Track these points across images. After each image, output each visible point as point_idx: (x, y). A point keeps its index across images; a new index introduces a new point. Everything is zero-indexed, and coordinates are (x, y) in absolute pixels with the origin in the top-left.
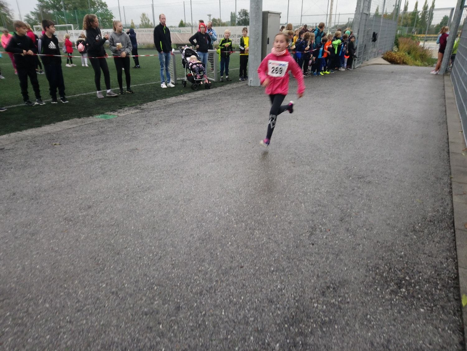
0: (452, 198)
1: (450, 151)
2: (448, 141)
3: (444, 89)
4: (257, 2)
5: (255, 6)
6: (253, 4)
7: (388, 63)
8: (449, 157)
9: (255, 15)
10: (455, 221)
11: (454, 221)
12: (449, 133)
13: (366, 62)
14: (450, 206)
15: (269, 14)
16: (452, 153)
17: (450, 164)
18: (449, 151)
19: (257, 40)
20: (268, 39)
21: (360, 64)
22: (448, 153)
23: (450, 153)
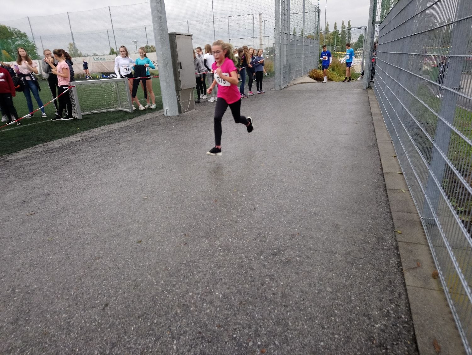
0: (404, 279)
1: (387, 188)
2: (383, 172)
3: (370, 105)
4: (160, 23)
5: (158, 28)
6: (156, 25)
7: (314, 81)
8: (387, 196)
9: (159, 37)
10: (416, 333)
11: (414, 334)
12: (382, 161)
13: (292, 82)
14: (403, 297)
15: (177, 36)
16: (390, 189)
17: (390, 209)
18: (385, 187)
19: (167, 65)
20: (180, 63)
21: (287, 84)
22: (385, 190)
23: (388, 191)
